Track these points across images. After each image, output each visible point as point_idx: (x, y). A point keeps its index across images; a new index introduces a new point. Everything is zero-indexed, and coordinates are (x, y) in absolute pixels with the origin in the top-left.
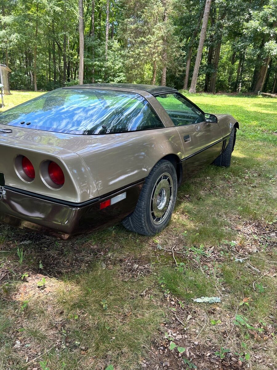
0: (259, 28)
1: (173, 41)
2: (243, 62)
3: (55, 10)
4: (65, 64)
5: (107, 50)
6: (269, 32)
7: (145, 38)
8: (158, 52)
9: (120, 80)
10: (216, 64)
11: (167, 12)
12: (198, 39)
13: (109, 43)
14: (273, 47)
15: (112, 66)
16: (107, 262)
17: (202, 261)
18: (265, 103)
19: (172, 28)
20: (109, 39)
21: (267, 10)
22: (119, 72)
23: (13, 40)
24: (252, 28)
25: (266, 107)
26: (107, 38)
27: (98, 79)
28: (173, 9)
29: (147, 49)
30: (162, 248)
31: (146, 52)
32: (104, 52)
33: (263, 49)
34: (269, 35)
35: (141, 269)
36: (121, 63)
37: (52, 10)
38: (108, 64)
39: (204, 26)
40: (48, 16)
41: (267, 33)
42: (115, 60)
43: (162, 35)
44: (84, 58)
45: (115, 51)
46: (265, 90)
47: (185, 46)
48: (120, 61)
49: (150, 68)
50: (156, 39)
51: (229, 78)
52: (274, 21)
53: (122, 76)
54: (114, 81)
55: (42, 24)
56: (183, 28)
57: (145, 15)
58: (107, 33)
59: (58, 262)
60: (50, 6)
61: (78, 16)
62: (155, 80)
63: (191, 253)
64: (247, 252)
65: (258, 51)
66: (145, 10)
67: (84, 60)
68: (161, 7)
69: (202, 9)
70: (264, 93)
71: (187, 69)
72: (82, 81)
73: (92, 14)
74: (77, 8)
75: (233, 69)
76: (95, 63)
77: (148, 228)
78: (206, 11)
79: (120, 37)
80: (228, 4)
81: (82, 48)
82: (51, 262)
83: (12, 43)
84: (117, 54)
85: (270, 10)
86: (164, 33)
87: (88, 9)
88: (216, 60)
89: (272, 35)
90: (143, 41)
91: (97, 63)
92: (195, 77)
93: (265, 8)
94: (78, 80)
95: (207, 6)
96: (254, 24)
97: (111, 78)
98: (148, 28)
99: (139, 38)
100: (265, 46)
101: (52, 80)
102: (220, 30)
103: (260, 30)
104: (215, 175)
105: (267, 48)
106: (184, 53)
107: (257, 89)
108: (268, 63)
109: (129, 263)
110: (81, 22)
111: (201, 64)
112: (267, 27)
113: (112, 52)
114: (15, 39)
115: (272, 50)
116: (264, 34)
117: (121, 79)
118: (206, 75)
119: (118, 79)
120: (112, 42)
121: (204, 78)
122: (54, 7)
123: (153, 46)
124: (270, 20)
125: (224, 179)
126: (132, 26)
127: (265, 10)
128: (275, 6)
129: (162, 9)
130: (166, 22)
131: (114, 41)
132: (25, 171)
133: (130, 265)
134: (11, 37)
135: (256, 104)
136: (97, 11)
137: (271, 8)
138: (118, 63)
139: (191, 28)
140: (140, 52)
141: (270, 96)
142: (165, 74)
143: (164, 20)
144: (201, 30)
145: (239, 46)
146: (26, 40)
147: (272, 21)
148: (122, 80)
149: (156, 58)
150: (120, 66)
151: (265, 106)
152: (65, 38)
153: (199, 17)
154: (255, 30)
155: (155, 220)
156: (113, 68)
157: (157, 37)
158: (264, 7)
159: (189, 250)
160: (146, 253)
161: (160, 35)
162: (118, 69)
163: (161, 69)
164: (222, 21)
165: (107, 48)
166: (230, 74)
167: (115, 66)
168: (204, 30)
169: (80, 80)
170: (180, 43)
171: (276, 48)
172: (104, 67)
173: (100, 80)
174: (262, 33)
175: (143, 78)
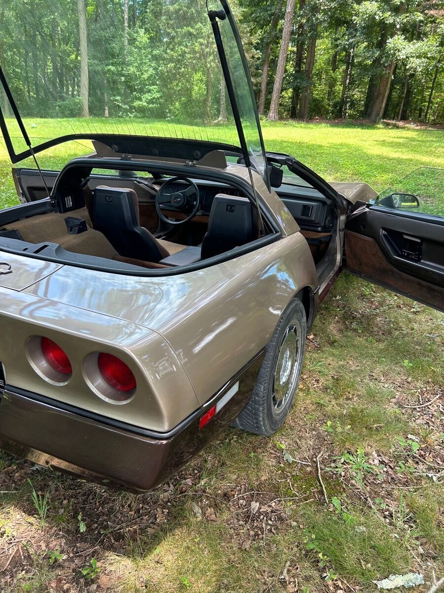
0: (378, 14)
2: (351, 68)
4: (55, 67)
5: (127, 47)
6: (394, 21)
7: (192, 27)
8: (213, 53)
9: (152, 97)
10: (309, 71)
12: (281, 31)
13: (129, 34)
14: (400, 46)
15: (138, 73)
16: (201, 501)
17: (368, 484)
18: (391, 140)
19: (239, 12)
22: (150, 85)
24: (367, 14)
26: (126, 25)
27: (115, 96)
29: (197, 47)
30: (293, 459)
31: (195, 52)
32: (122, 49)
33: (385, 49)
34: (393, 25)
35: (266, 513)
36: (151, 69)
38: (130, 70)
39: (289, 9)
41: (391, 22)
42: (141, 64)
44: (89, 59)
45: (140, 48)
46: (385, 115)
47: (259, 42)
48: (150, 65)
49: (202, 79)
51: (329, 93)
52: (402, 2)
53: (155, 90)
54: (141, 100)
56: (255, 11)
58: (126, 17)
59: (110, 508)
62: (210, 98)
63: (345, 466)
64: (439, 459)
65: (376, 51)
67: (89, 63)
70: (386, 121)
71: (263, 80)
72: (87, 99)
75: (335, 80)
76: (108, 68)
77: (268, 427)
82: (98, 510)
84: (144, 53)
88: (309, 66)
89: (398, 26)
90: (190, 34)
91: (112, 68)
92: (276, 94)
94: (80, 98)
96: (370, 7)
97: (136, 95)
99: (183, 28)
100: (388, 44)
101: (33, 97)
102: (315, 16)
103: (380, 17)
104: (347, 289)
105: (390, 48)
106: (259, 54)
107: (374, 113)
108: (391, 73)
109: (241, 501)
111: (286, 71)
112: (390, 13)
113: (136, 50)
115: (399, 51)
116: (387, 24)
117: (154, 96)
118: (294, 89)
119: (148, 96)
120: (134, 32)
121: (290, 95)
123: (206, 41)
124: (396, 1)
125: (362, 296)
126: (170, 7)
131: (139, 30)
132: (48, 361)
133: (244, 504)
135: (376, 141)
138: (147, 69)
139: (267, 11)
140: (185, 53)
142: (224, 90)
144: (284, 14)
145: (346, 44)
147: (399, 4)
149: (211, 62)
150: (150, 73)
151: (392, 145)
152: (54, 23)
154: (372, 18)
155: (276, 406)
156: (140, 78)
159: (342, 462)
160: (268, 475)
162: (147, 79)
165: (126, 43)
166: (329, 88)
167: (142, 74)
168: (289, 15)
169: (84, 98)
170: (252, 37)
171: (404, 48)
172: (123, 75)
173: (118, 98)
174: (382, 22)
175: (190, 96)
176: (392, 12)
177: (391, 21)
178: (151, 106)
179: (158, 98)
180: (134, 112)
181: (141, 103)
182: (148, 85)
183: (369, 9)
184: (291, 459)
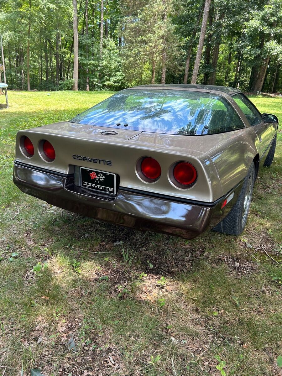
1: (174, 40)
2: (241, 61)
3: (49, 8)
4: (58, 62)
5: (102, 49)
6: (270, 32)
7: (145, 36)
8: (158, 51)
9: (117, 79)
10: (214, 64)
11: (167, 10)
12: (198, 39)
13: (103, 42)
14: (274, 47)
15: (108, 65)
18: (269, 103)
19: (173, 27)
20: (104, 37)
21: (268, 9)
23: (6, 37)
24: (253, 28)
25: (270, 107)
26: (102, 36)
27: (94, 78)
28: (172, 8)
29: (148, 48)
31: (146, 51)
32: (99, 51)
33: (264, 49)
34: (269, 34)
36: (116, 63)
37: (46, 7)
38: (103, 63)
39: (203, 25)
40: (42, 13)
42: (110, 59)
43: (163, 34)
44: (79, 57)
45: (110, 50)
46: (263, 90)
47: (185, 45)
48: (116, 60)
49: (149, 68)
50: (157, 38)
51: (226, 78)
52: (274, 20)
53: (119, 75)
54: (110, 81)
55: (36, 21)
56: (182, 27)
57: (146, 13)
58: (102, 32)
60: (43, 3)
61: (74, 14)
62: (154, 79)
65: (258, 50)
66: (145, 9)
67: (79, 59)
68: (161, 5)
69: (201, 8)
70: (263, 93)
71: (187, 68)
72: (77, 80)
73: (86, 11)
74: (72, 6)
75: (230, 69)
76: (90, 62)
78: (206, 10)
79: (120, 35)
80: (228, 4)
81: (77, 46)
83: (4, 41)
84: (112, 53)
85: (270, 9)
86: (165, 31)
87: (80, 7)
88: (215, 61)
89: (272, 35)
90: (144, 40)
91: (92, 62)
92: (195, 77)
93: (265, 8)
94: (73, 79)
95: (207, 5)
96: (255, 23)
97: (107, 78)
98: (148, 27)
99: (139, 37)
100: (265, 46)
102: (219, 29)
103: (261, 29)
105: (267, 48)
106: (185, 52)
107: (256, 88)
108: (267, 64)
110: (75, 19)
112: (267, 27)
113: (108, 51)
114: (8, 37)
115: (273, 50)
116: (265, 34)
118: (205, 74)
119: (114, 79)
120: (107, 41)
121: (202, 77)
122: (48, 4)
123: (153, 45)
124: (271, 19)
126: (132, 24)
127: (266, 10)
128: (275, 5)
129: (162, 7)
130: (165, 20)
131: (110, 39)
133: (231, 263)
134: (4, 34)
135: (260, 104)
136: (90, 8)
137: (272, 7)
138: (114, 62)
139: (190, 27)
140: (140, 51)
141: (269, 96)
142: (164, 74)
143: (163, 19)
144: (200, 29)
145: (239, 46)
146: (19, 37)
147: (273, 21)
148: (118, 79)
149: (157, 57)
150: (115, 65)
152: (58, 36)
153: (198, 16)
154: (256, 30)
156: (109, 68)
157: (158, 36)
158: (264, 6)
160: (240, 252)
161: (161, 34)
162: (114, 68)
163: (161, 69)
164: (222, 20)
165: (101, 47)
166: (226, 74)
167: (111, 65)
168: (203, 29)
169: (75, 80)
170: (181, 42)
171: (276, 48)
172: (99, 66)
173: (96, 80)
174: (262, 32)
175: (141, 78)
176: (268, 26)
177: (268, 32)
178: (116, 84)
179: (121, 80)
180: (105, 88)
181: (110, 83)
182: (114, 72)
183: (254, 24)
184: (251, 247)
